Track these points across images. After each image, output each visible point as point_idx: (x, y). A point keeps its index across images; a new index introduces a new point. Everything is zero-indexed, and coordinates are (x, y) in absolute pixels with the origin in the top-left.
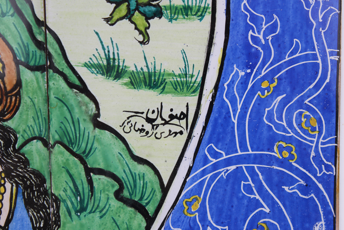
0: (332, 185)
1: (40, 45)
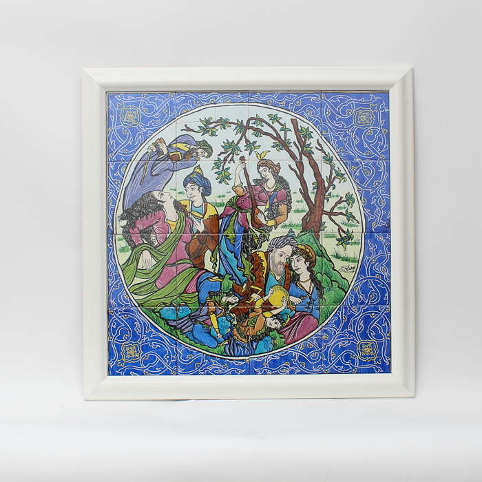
1: (321, 251)
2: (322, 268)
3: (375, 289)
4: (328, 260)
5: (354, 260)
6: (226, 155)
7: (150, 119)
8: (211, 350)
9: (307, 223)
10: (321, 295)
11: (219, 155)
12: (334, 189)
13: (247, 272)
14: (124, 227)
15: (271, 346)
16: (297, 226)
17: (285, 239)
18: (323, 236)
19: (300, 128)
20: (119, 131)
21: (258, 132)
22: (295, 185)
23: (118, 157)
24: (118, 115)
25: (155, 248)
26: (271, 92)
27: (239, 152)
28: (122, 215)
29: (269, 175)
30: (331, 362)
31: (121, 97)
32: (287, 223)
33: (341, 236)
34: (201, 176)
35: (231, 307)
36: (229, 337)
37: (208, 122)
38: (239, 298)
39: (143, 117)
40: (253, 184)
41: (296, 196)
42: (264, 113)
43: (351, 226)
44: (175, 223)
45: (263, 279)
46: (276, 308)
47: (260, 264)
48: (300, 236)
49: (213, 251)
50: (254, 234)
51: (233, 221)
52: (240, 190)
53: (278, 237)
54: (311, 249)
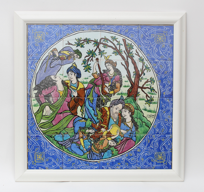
0: (172, 124)
1: (137, 107)
2: (137, 116)
3: (165, 126)
4: (140, 112)
5: (154, 112)
6: (89, 57)
7: (50, 38)
8: (80, 157)
9: (130, 93)
10: (137, 129)
11: (85, 57)
12: (144, 75)
13: (99, 117)
14: (36, 94)
15: (111, 155)
16: (125, 94)
17: (119, 100)
18: (138, 99)
19: (127, 44)
20: (34, 44)
21: (105, 46)
22: (124, 73)
23: (33, 58)
24: (33, 36)
25: (52, 104)
26: (113, 25)
27: (95, 56)
28: (35, 88)
29: (111, 68)
30: (141, 163)
31: (35, 27)
32: (120, 92)
33: (147, 99)
34: (76, 68)
35: (90, 135)
36: (90, 150)
37: (79, 40)
38: (95, 130)
39: (46, 37)
40: (102, 72)
41: (125, 79)
42: (109, 36)
43: (152, 94)
44: (62, 92)
45: (107, 121)
47: (106, 113)
48: (127, 99)
49: (81, 107)
50: (103, 98)
51: (92, 91)
52: (96, 75)
53: (115, 100)
54: (132, 106)
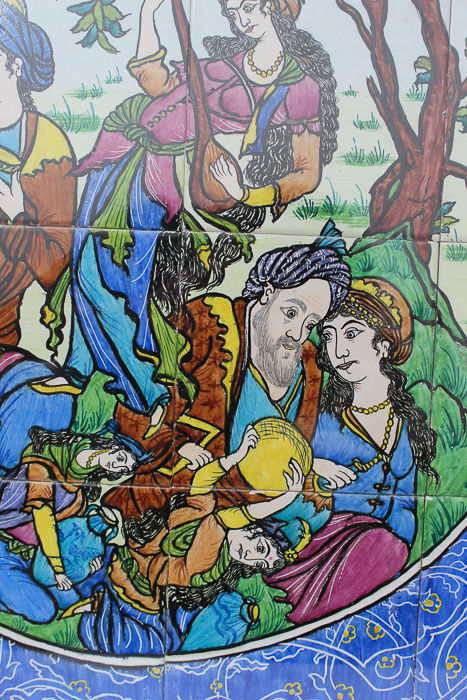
1: (434, 305)
2: (433, 367)
4: (455, 339)
8: (33, 629)
9: (387, 205)
10: (424, 459)
13: (169, 366)
15: (240, 628)
16: (355, 211)
17: (308, 254)
18: (443, 253)
22: (351, 65)
29: (260, 24)
30: (444, 689)
32: (318, 198)
35: (105, 486)
36: (98, 589)
38: (136, 457)
40: (201, 52)
41: (356, 106)
45: (223, 395)
46: (263, 498)
47: (216, 341)
48: (363, 249)
49: (50, 288)
50: (200, 235)
51: (125, 187)
52: (156, 73)
53: (284, 250)
54: (398, 297)
